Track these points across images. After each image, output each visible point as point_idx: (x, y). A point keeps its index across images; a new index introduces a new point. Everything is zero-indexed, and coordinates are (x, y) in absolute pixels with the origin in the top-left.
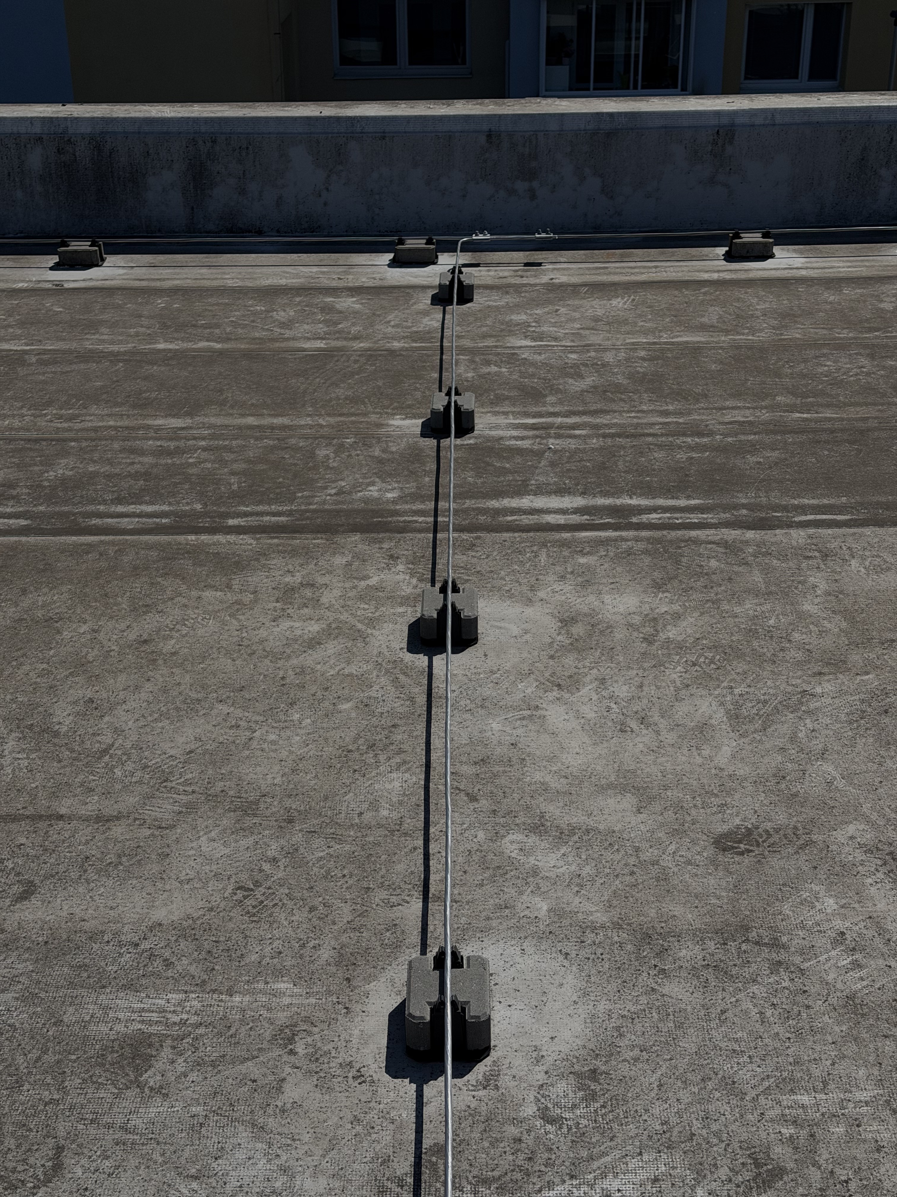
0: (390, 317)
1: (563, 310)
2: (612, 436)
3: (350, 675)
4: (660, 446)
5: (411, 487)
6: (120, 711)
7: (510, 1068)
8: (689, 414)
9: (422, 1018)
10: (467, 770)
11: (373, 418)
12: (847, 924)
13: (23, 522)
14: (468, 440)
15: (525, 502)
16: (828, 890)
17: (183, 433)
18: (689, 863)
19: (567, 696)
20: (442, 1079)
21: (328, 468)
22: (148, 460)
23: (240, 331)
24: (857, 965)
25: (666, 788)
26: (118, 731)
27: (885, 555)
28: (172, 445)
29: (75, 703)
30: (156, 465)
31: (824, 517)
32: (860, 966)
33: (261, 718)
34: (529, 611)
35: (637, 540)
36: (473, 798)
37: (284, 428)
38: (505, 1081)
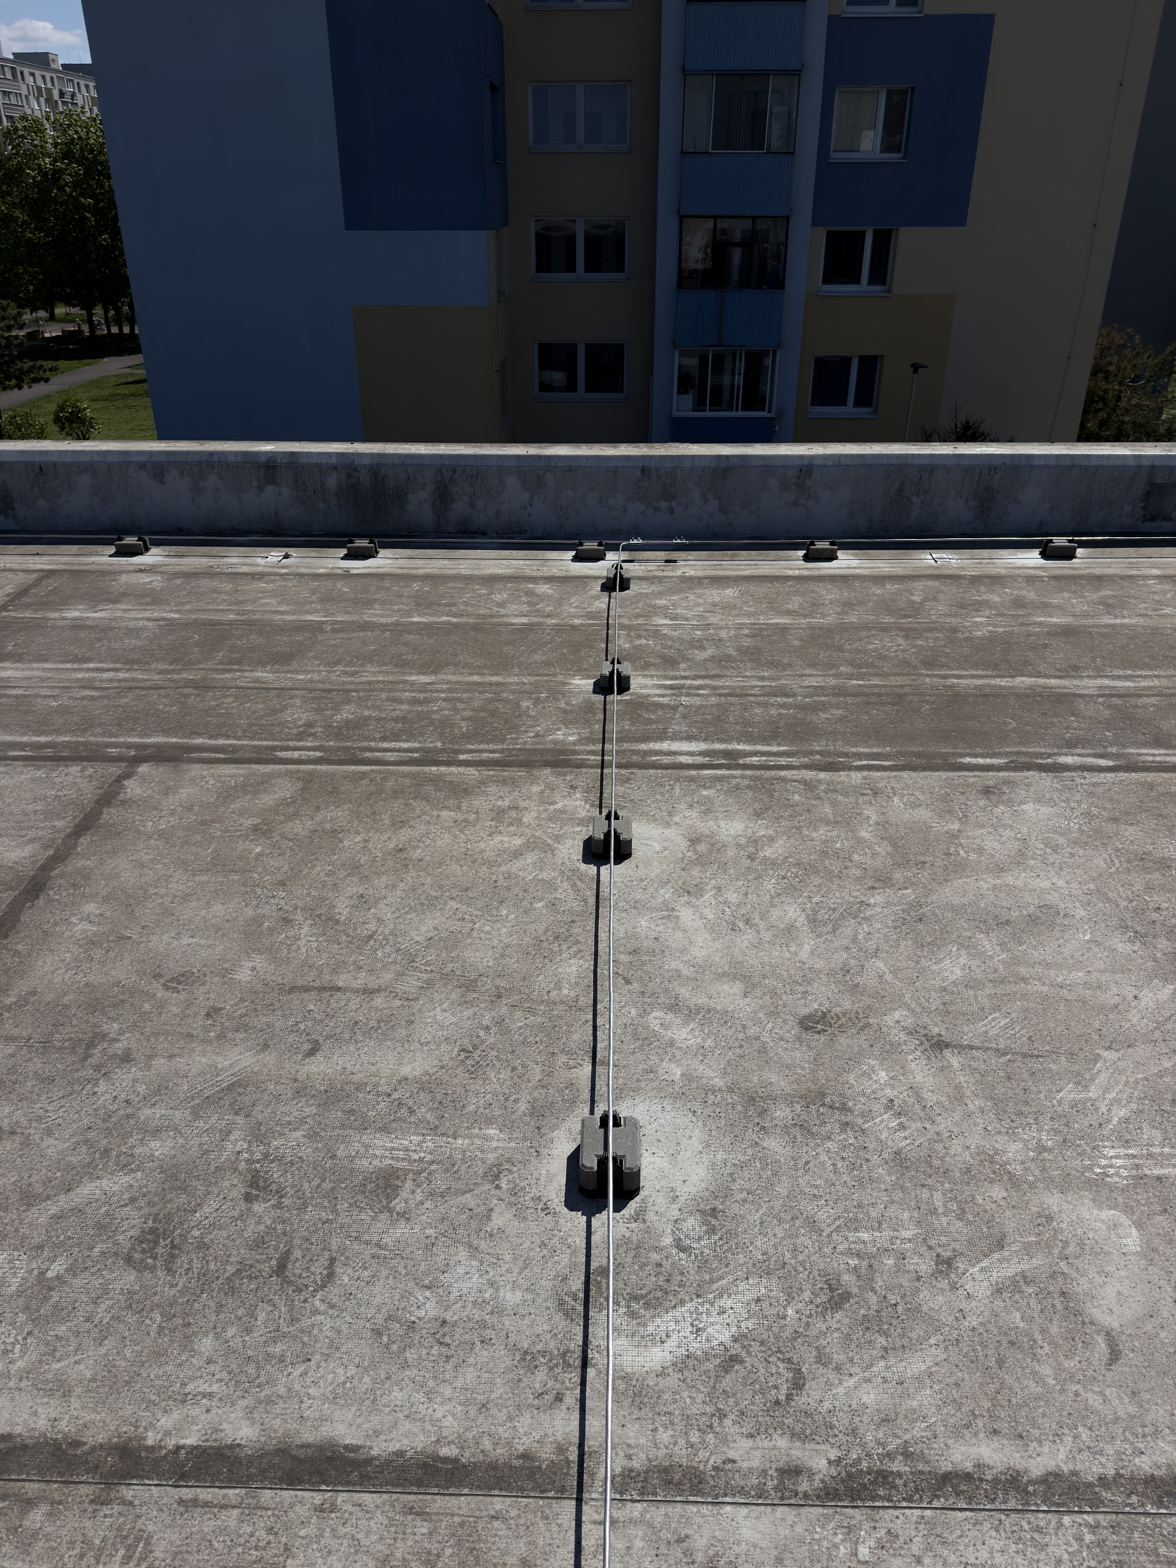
0: (573, 600)
1: (691, 597)
2: (726, 695)
3: (542, 880)
4: (759, 704)
5: (586, 732)
6: (381, 905)
7: (653, 1205)
8: (779, 679)
9: (592, 1168)
10: (624, 958)
11: (560, 678)
12: (895, 1093)
13: (318, 754)
14: (626, 697)
15: (665, 746)
16: (881, 1064)
17: (429, 687)
18: (781, 1039)
19: (694, 900)
20: (605, 1212)
21: (529, 716)
22: (405, 707)
23: (470, 609)
24: (902, 1127)
25: (765, 977)
26: (380, 921)
27: (918, 794)
28: (422, 696)
29: (351, 897)
30: (410, 712)
31: (874, 762)
32: (904, 1128)
33: (480, 913)
34: (667, 832)
35: (743, 777)
36: (628, 982)
37: (499, 684)
38: (651, 1216)
